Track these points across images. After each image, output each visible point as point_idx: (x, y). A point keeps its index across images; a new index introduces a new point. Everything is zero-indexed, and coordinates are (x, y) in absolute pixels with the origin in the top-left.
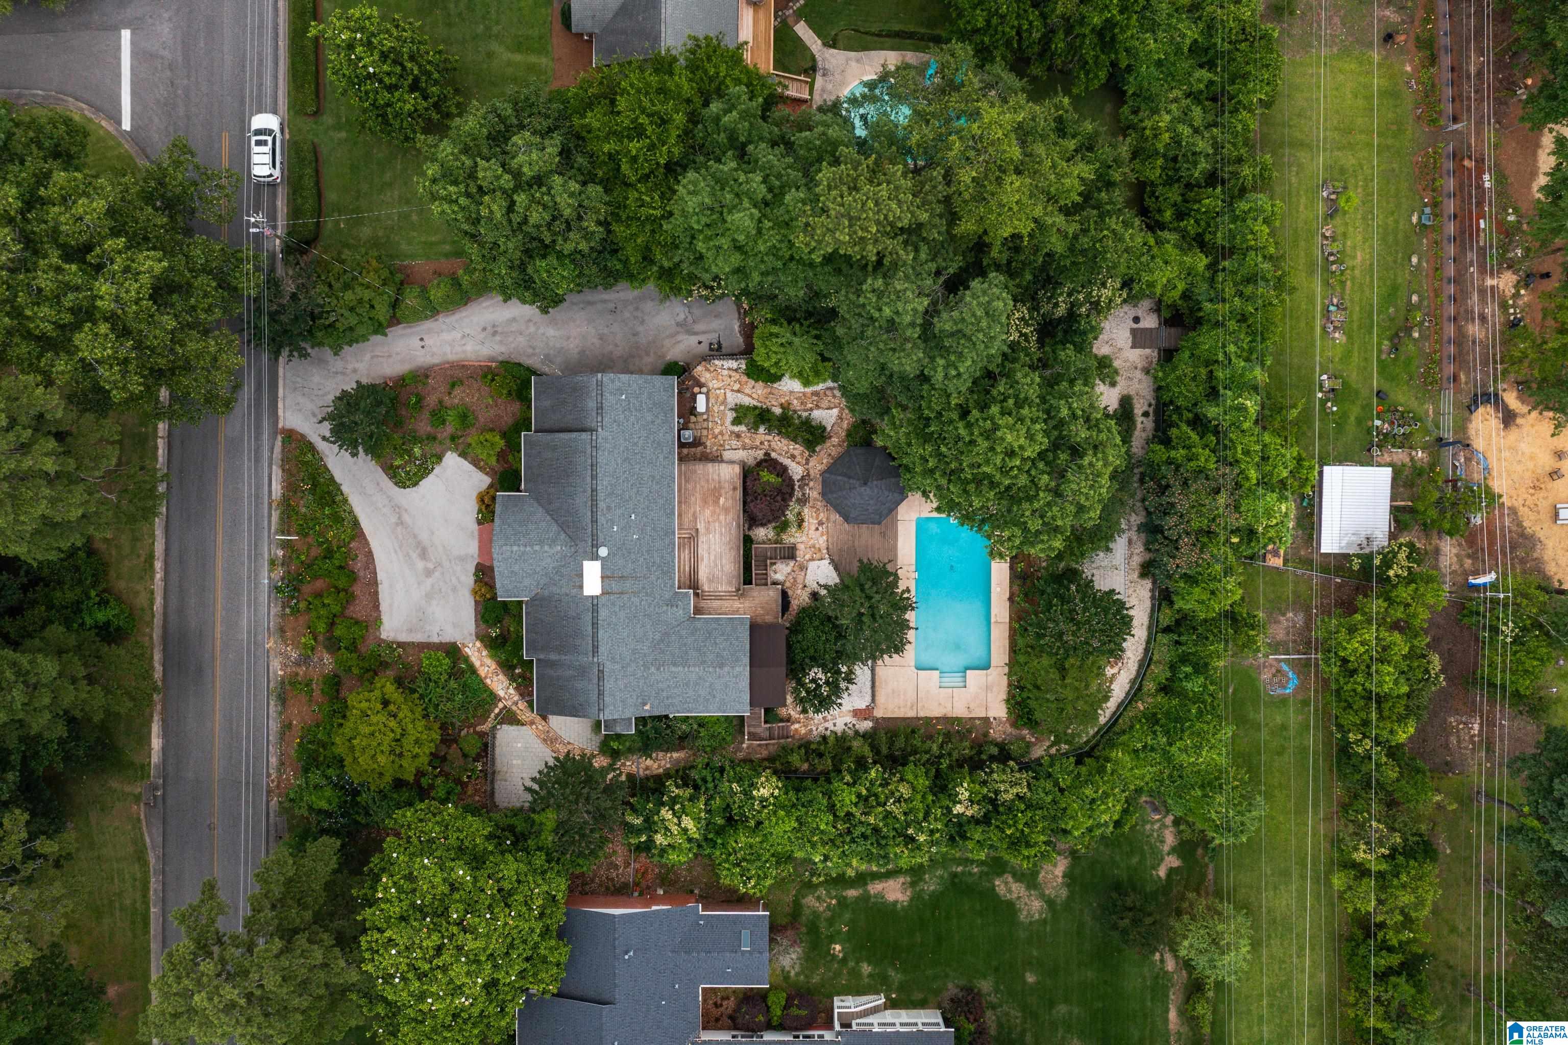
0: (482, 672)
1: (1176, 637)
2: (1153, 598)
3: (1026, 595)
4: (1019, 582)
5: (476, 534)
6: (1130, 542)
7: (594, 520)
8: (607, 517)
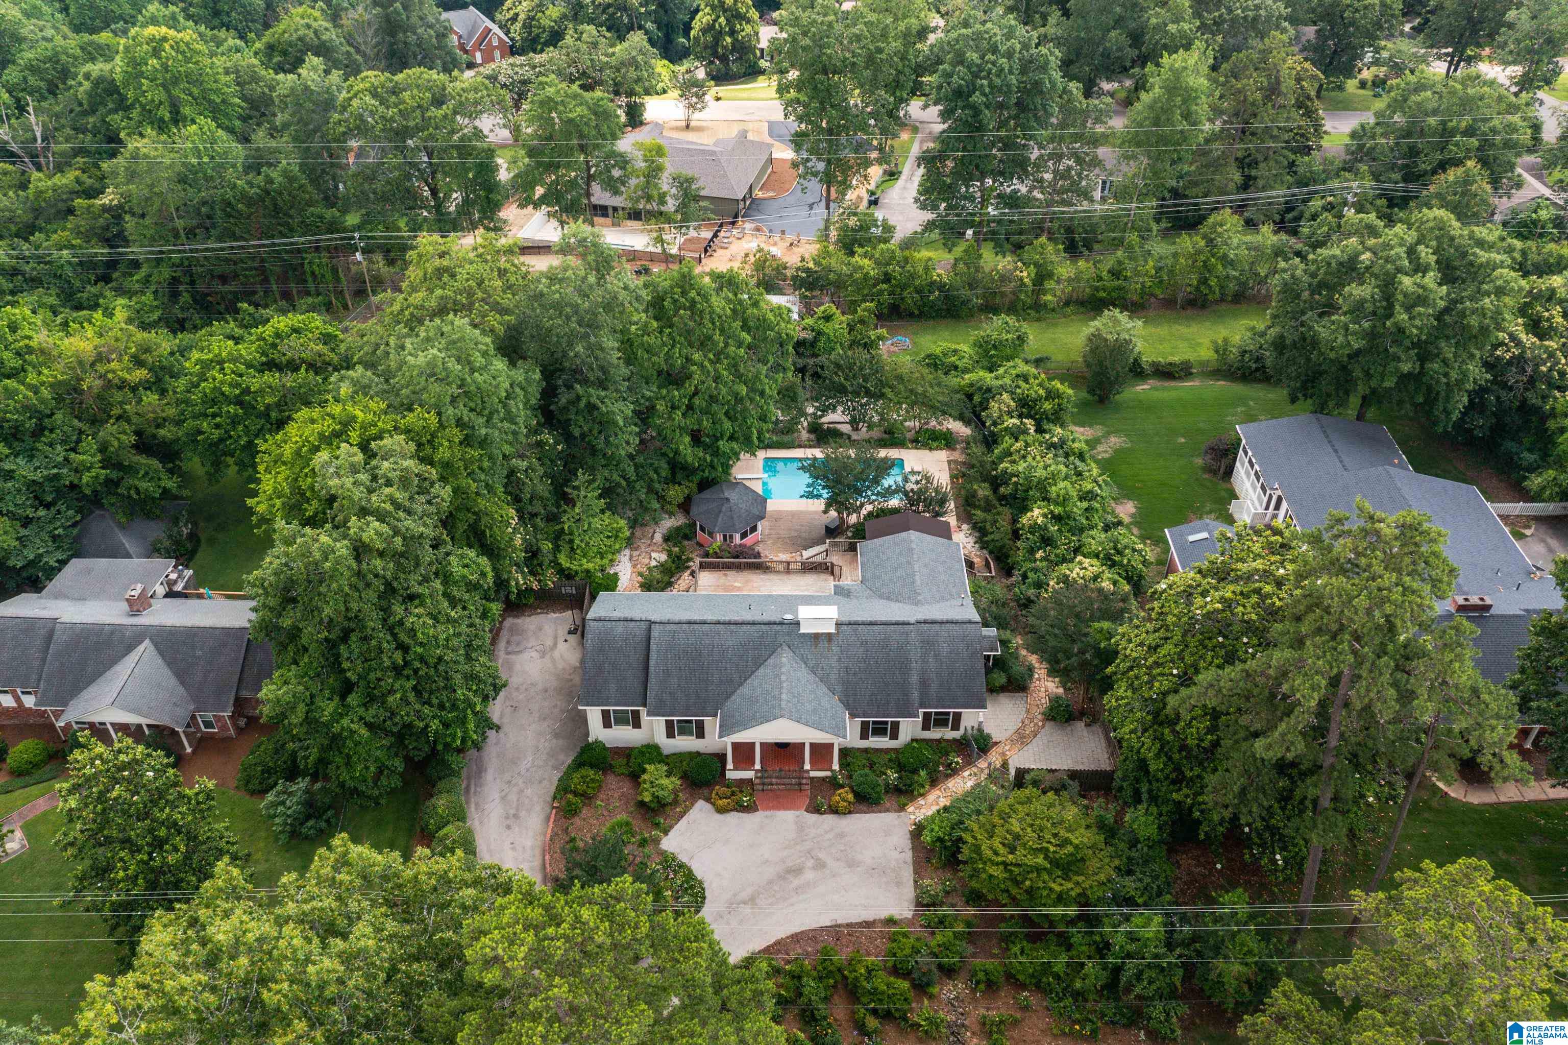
5: (768, 813)
7: (754, 623)
8: (748, 617)
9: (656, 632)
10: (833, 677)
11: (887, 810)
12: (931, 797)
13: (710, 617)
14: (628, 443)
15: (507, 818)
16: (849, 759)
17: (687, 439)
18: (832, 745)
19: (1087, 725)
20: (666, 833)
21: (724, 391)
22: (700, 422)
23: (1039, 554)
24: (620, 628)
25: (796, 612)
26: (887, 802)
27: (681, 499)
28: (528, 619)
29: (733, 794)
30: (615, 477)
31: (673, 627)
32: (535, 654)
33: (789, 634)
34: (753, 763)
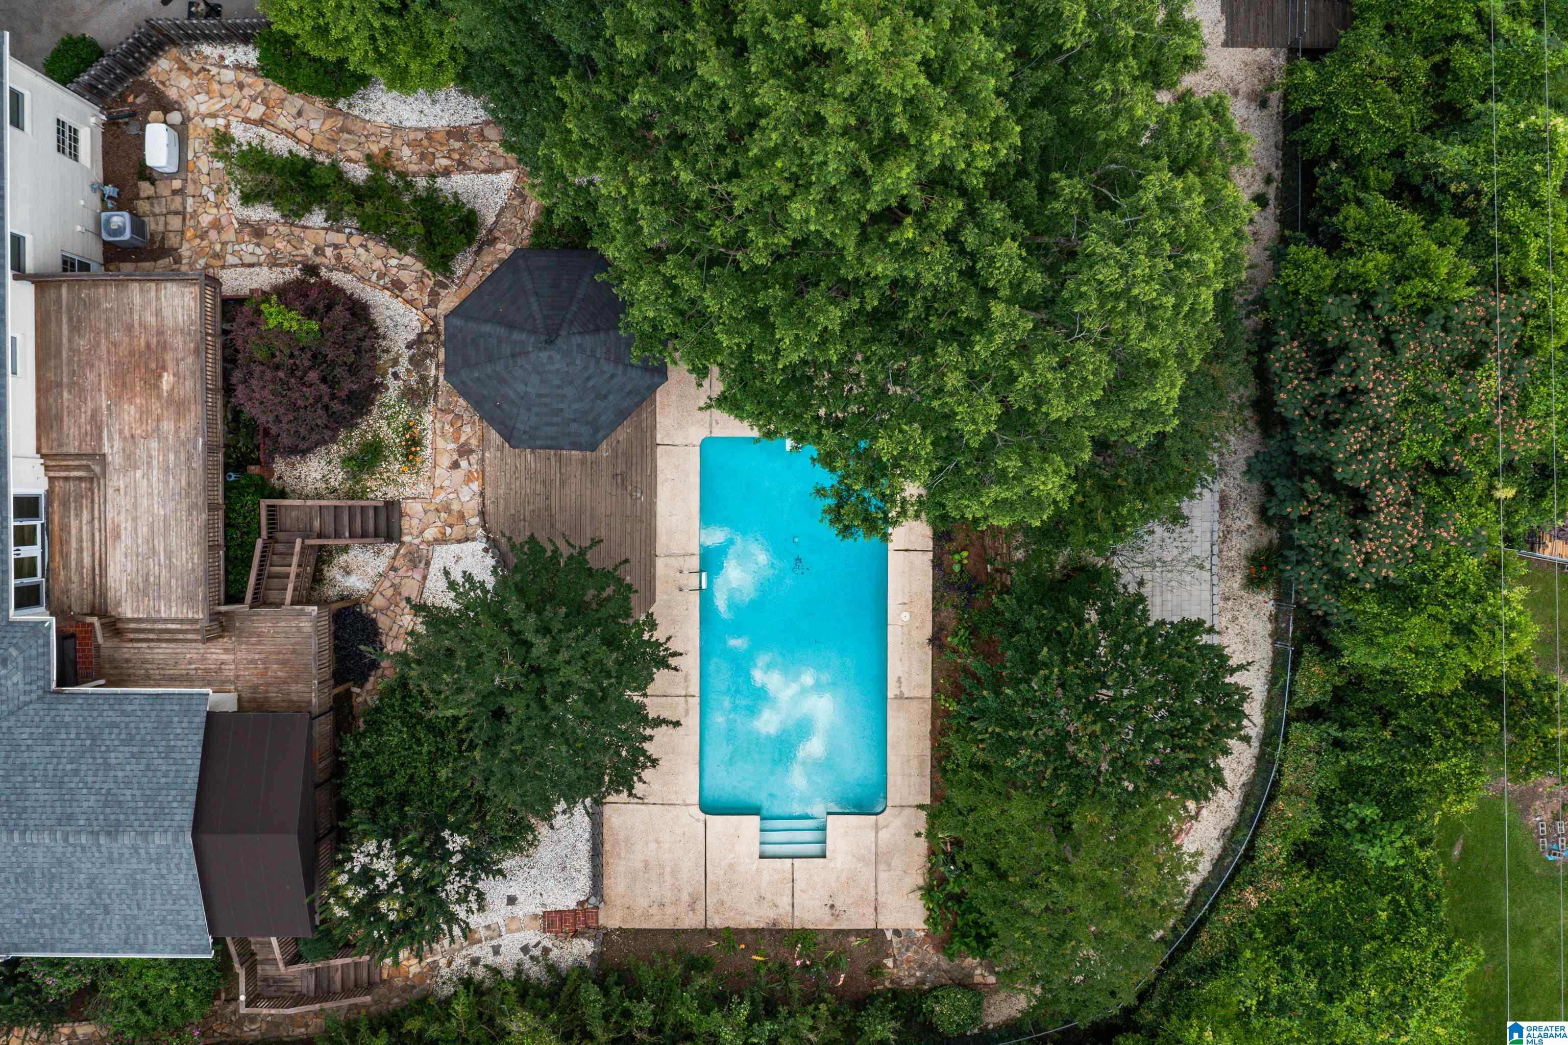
1: (1335, 732)
2: (1277, 636)
3: (974, 631)
4: (957, 598)
6: (1223, 502)
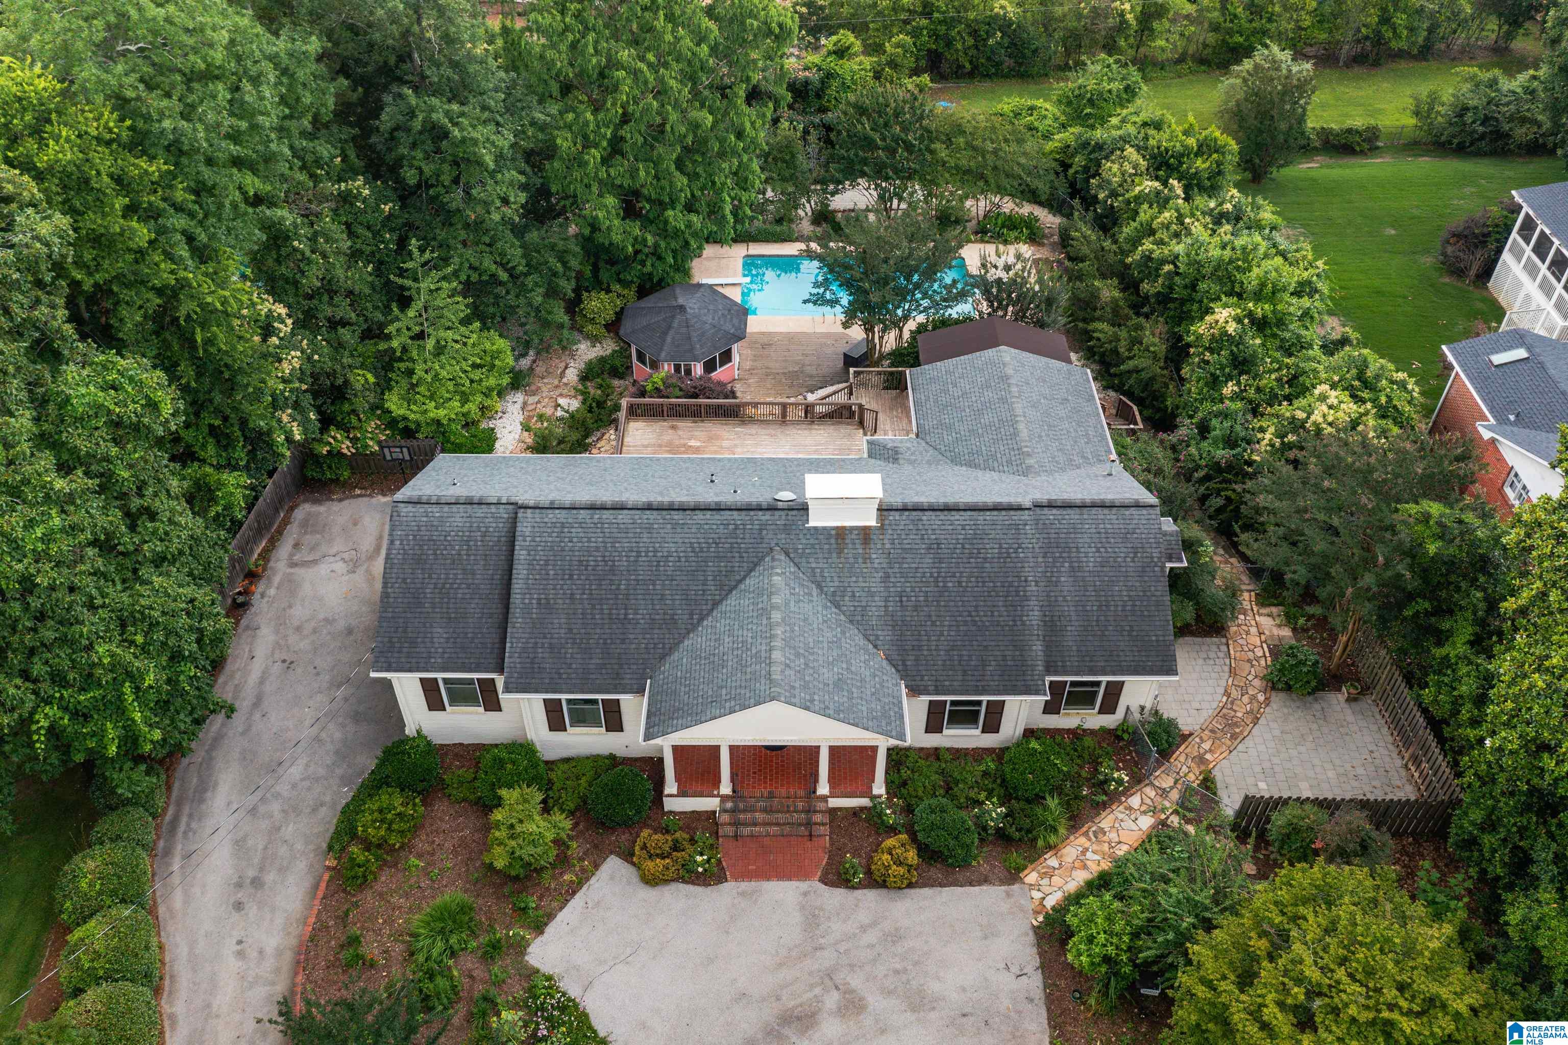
0: (1097, 863)
5: (745, 885)
7: (718, 508)
8: (709, 496)
9: (525, 527)
10: (875, 610)
11: (984, 880)
12: (1070, 852)
13: (632, 496)
14: (505, 201)
15: (239, 885)
16: (905, 773)
17: (611, 201)
18: (874, 749)
19: (1351, 700)
20: (539, 928)
21: (673, 116)
22: (634, 173)
23: (1229, 388)
24: (458, 518)
25: (800, 487)
26: (981, 864)
27: (610, 315)
28: (335, 507)
29: (676, 847)
30: (488, 264)
31: (561, 515)
32: (340, 567)
33: (787, 529)
34: (717, 782)
